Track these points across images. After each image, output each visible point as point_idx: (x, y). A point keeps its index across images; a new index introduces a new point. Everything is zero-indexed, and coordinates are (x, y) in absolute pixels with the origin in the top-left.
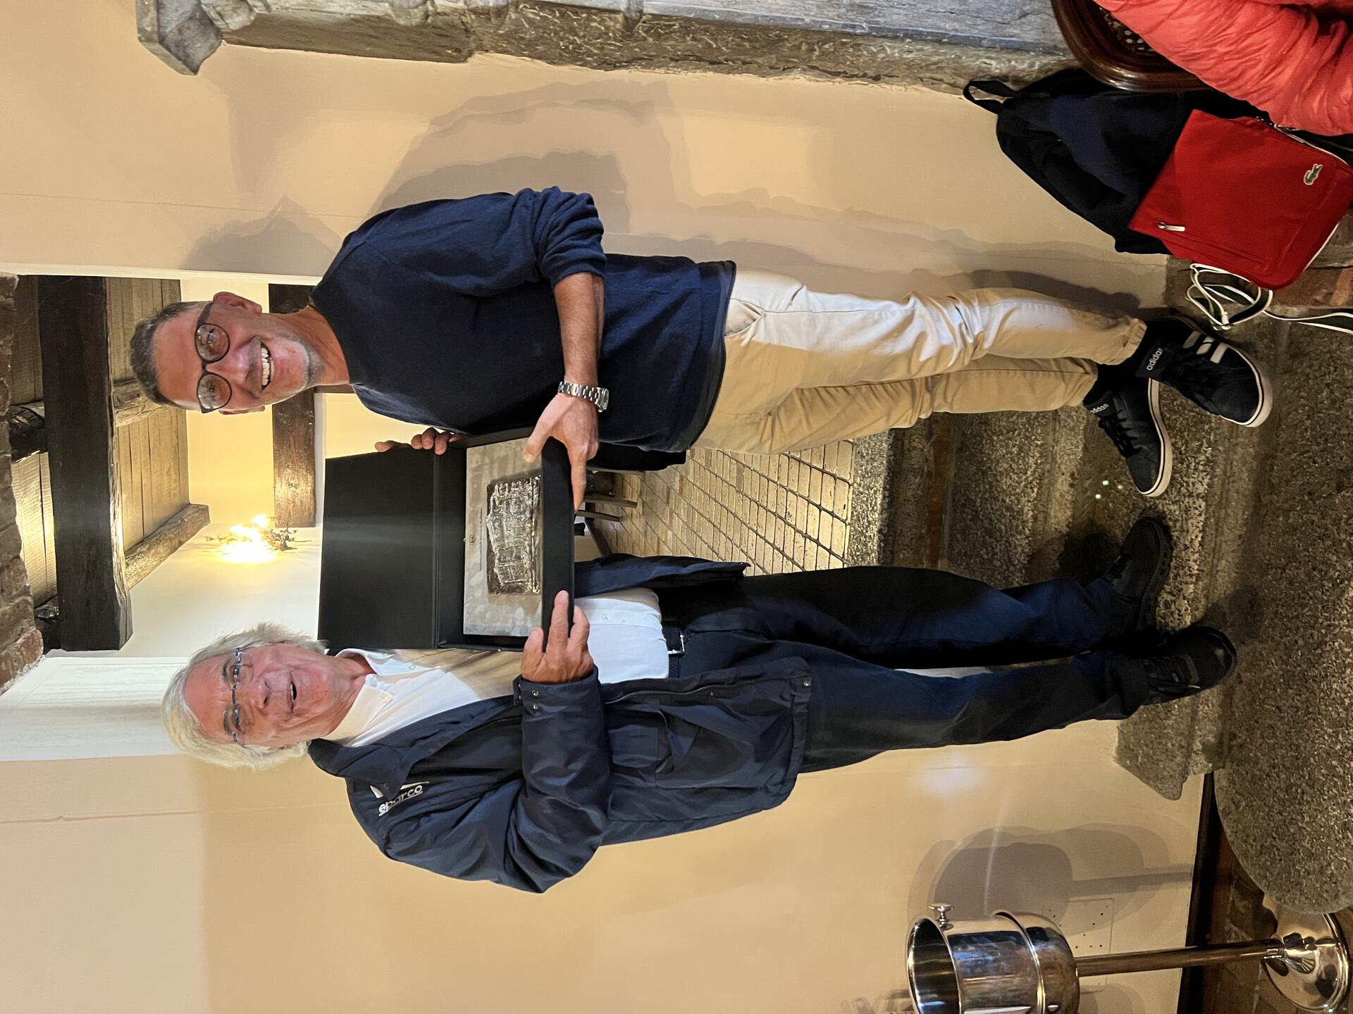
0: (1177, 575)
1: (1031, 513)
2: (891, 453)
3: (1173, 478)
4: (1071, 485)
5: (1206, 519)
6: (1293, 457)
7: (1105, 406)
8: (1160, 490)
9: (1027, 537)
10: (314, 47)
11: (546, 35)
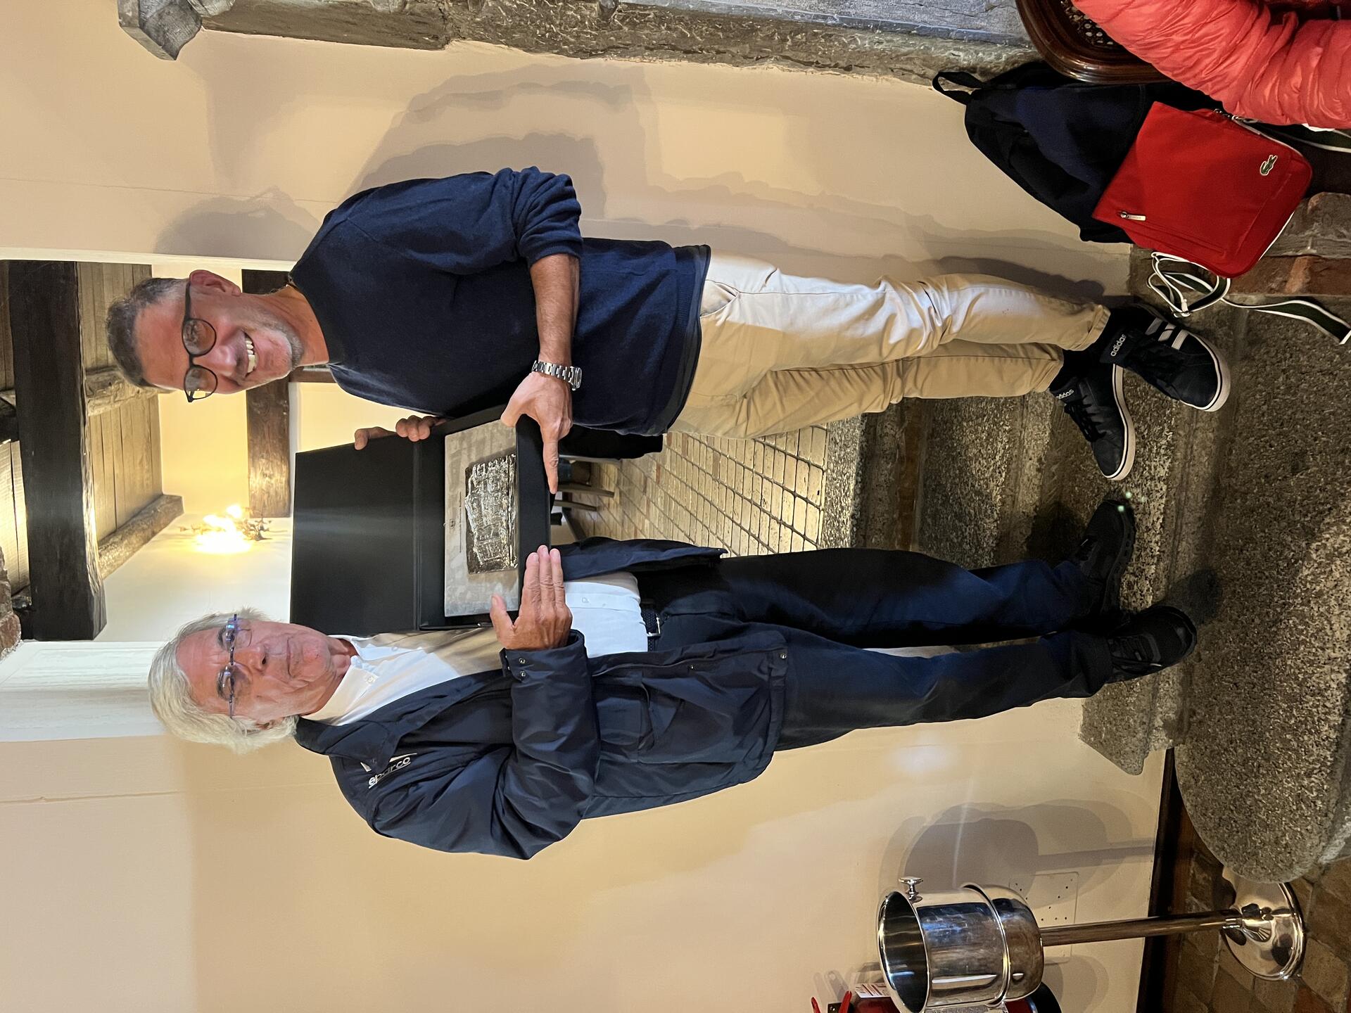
0: (1139, 557)
1: (999, 497)
2: (864, 439)
3: (1136, 462)
4: (1039, 470)
5: (1167, 501)
6: (1250, 441)
7: (1071, 392)
8: (1124, 474)
9: (996, 521)
10: (291, 33)
11: (522, 23)
